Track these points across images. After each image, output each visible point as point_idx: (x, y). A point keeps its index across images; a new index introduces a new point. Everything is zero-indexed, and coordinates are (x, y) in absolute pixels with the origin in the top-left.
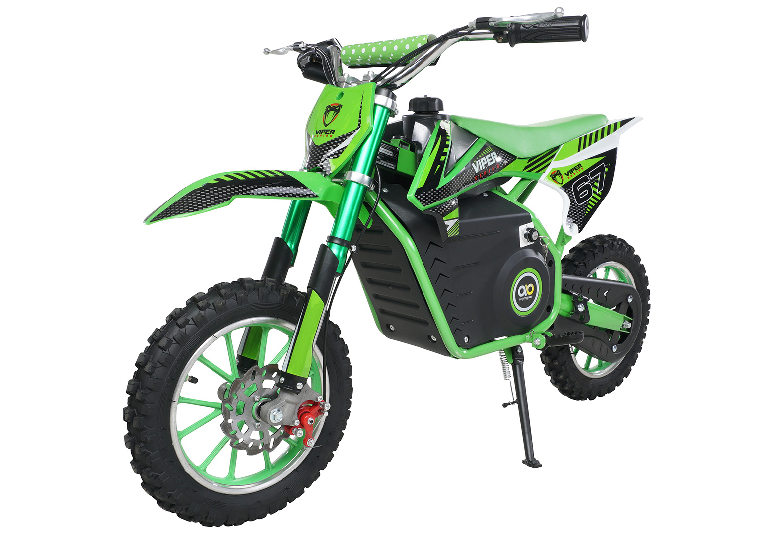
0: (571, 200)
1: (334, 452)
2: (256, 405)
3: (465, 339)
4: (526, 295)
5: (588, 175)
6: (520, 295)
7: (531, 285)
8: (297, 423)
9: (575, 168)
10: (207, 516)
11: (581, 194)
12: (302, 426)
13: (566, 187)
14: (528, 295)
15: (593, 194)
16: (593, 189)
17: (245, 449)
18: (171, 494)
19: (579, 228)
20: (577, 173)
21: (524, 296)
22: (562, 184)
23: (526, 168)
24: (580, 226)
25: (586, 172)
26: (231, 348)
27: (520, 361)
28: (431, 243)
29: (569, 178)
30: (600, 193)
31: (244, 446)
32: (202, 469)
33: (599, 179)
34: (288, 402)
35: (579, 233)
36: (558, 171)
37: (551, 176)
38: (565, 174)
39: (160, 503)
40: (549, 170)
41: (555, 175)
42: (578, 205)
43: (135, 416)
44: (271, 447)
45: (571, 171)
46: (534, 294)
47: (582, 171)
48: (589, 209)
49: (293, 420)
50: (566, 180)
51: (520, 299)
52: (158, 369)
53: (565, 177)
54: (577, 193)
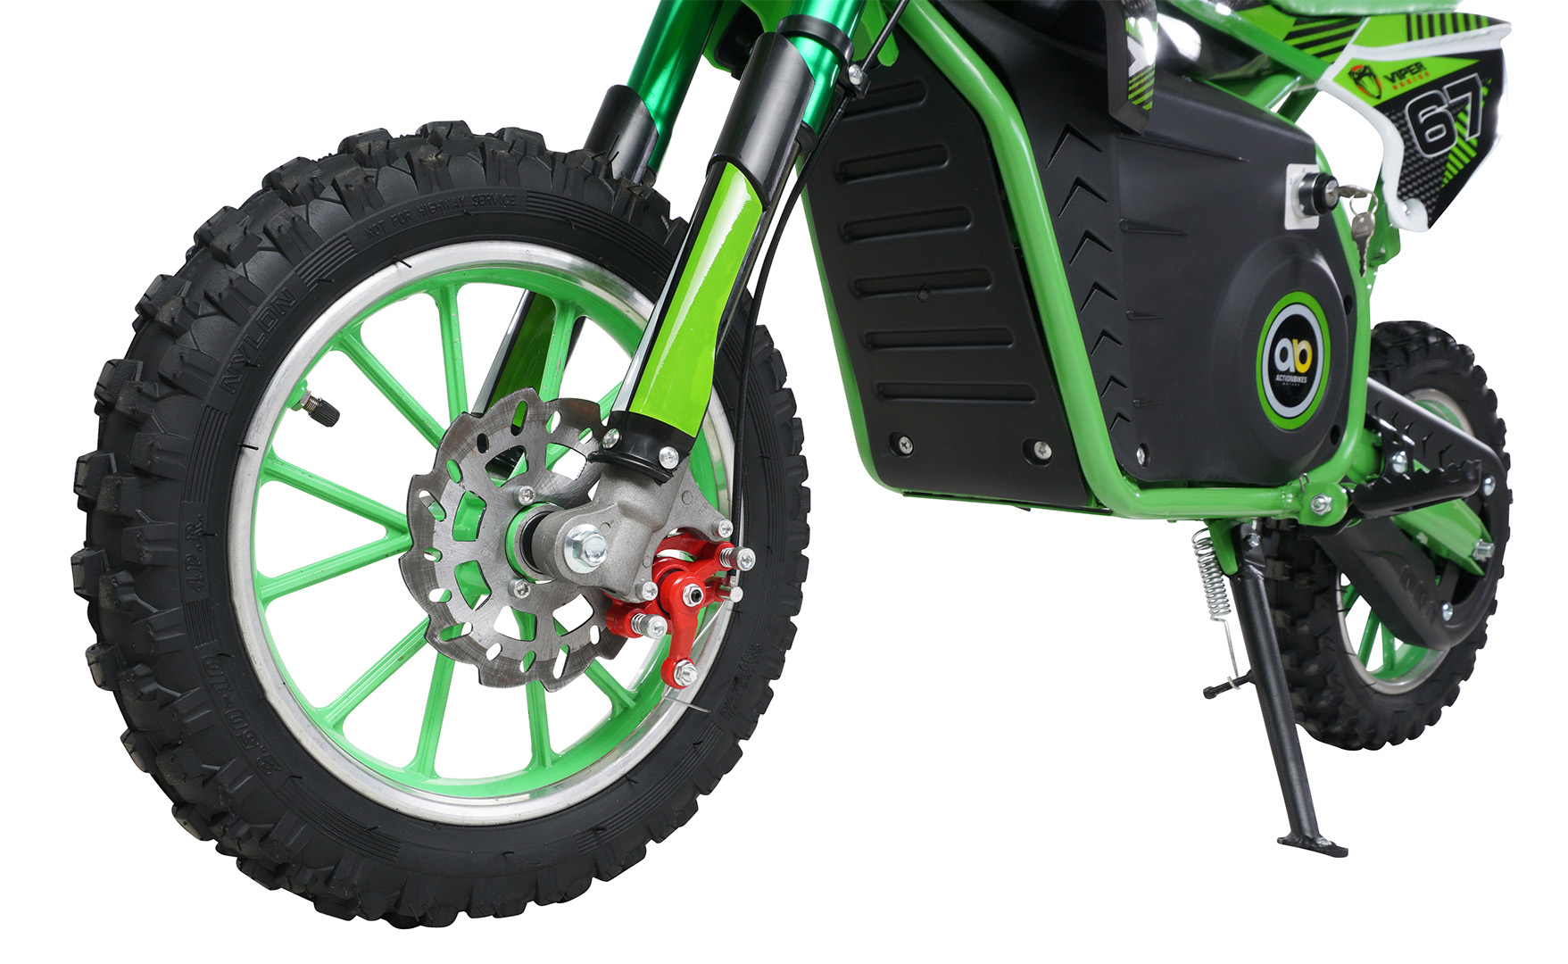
0: (1405, 141)
1: (742, 744)
2: (523, 519)
3: (1138, 454)
4: (1292, 370)
5: (1442, 91)
6: (1281, 366)
7: (1305, 345)
8: (649, 592)
9: (1408, 69)
10: (332, 874)
11: (1428, 132)
12: (663, 605)
13: (1390, 108)
14: (1297, 373)
15: (1457, 140)
16: (1456, 126)
17: (474, 660)
18: (215, 772)
19: (1429, 215)
20: (1413, 82)
21: (1287, 372)
22: (1379, 97)
23: (1291, 36)
24: (1430, 211)
25: (1437, 84)
26: (456, 339)
27: (1255, 570)
28: (1068, 129)
29: (1395, 88)
30: (1475, 143)
31: (472, 651)
32: (330, 719)
33: (1469, 107)
34: (626, 511)
35: (1430, 224)
36: (1366, 68)
37: (1351, 74)
38: (1386, 77)
39: (183, 811)
40: (1343, 61)
41: (1360, 74)
42: (1422, 158)
43: (110, 471)
44: (557, 671)
45: (1401, 74)
46: (1311, 374)
47: (1426, 80)
48: (1451, 173)
49: (636, 582)
50: (1389, 92)
51: (1278, 378)
52: (205, 321)
53: (1386, 85)
54: (1419, 130)
